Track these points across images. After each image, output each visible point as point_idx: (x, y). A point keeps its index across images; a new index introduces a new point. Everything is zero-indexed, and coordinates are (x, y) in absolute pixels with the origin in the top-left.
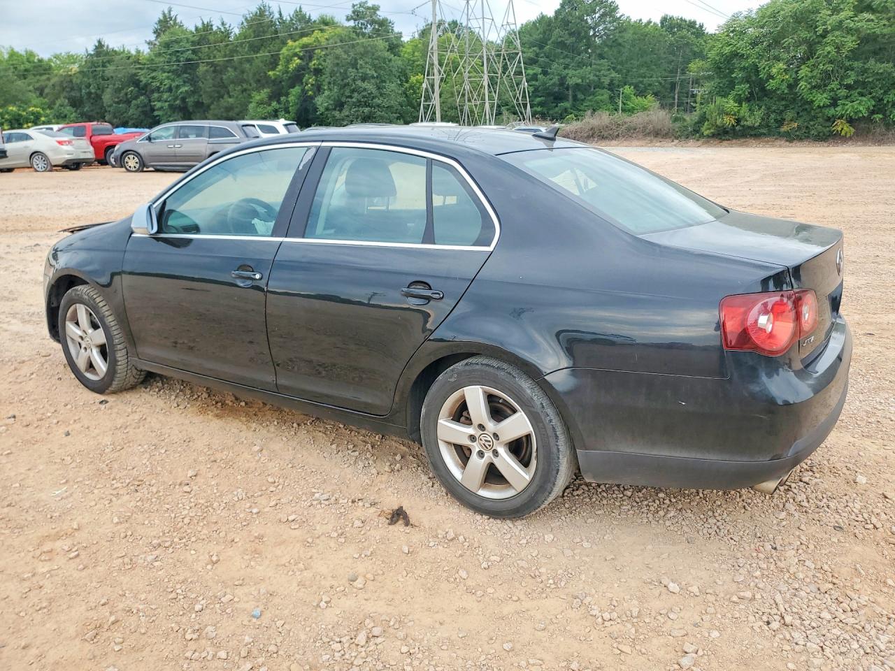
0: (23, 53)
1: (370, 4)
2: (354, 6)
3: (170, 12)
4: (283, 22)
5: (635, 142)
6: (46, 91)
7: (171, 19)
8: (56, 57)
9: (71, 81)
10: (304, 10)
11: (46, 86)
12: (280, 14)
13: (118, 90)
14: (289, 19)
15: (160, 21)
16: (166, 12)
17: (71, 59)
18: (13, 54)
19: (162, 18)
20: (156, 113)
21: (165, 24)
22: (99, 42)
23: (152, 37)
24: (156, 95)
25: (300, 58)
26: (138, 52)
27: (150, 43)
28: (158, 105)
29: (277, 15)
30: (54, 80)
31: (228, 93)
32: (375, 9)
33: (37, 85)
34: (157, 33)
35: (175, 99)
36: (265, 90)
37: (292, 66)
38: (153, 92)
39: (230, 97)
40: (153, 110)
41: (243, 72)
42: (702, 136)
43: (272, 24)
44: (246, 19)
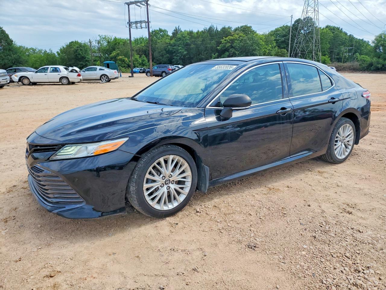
3: (179, 27)
5: (347, 72)
7: (178, 29)
9: (142, 49)
10: (227, 27)
12: (217, 29)
13: (160, 52)
14: (220, 30)
16: (177, 27)
19: (175, 28)
21: (176, 31)
24: (174, 54)
32: (250, 27)
34: (173, 34)
35: (181, 56)
38: (172, 53)
39: (201, 55)
41: (206, 47)
42: (370, 70)
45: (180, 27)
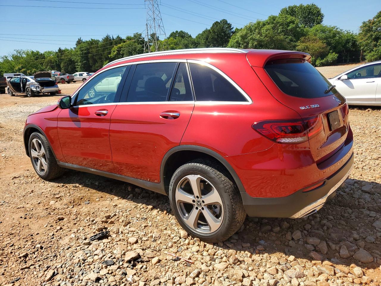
0: (35, 51)
1: (139, 34)
2: (134, 34)
4: (113, 39)
6: (44, 64)
7: (81, 40)
8: (46, 52)
9: (51, 61)
10: (120, 36)
11: (43, 63)
12: (113, 37)
13: (65, 63)
14: (115, 39)
15: (78, 42)
16: (79, 38)
17: (50, 53)
18: (33, 52)
19: (78, 40)
20: (76, 69)
21: (79, 42)
22: (60, 48)
23: (75, 46)
24: (76, 64)
25: (117, 51)
26: (71, 49)
27: (74, 48)
28: (77, 66)
29: (112, 38)
30: (46, 60)
31: (97, 62)
32: (140, 35)
33: (41, 62)
34: (76, 45)
35: (82, 65)
36: (107, 61)
37: (115, 53)
38: (75, 63)
39: (98, 63)
40: (75, 68)
41: (102, 55)
43: (110, 40)
44: (103, 39)
45: (81, 39)
